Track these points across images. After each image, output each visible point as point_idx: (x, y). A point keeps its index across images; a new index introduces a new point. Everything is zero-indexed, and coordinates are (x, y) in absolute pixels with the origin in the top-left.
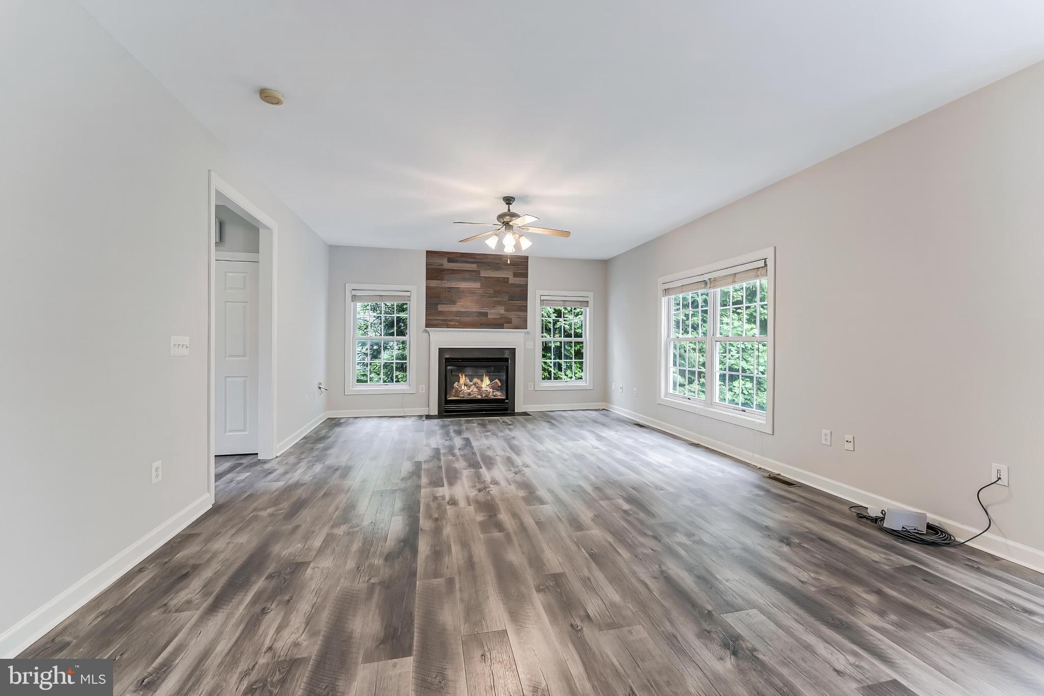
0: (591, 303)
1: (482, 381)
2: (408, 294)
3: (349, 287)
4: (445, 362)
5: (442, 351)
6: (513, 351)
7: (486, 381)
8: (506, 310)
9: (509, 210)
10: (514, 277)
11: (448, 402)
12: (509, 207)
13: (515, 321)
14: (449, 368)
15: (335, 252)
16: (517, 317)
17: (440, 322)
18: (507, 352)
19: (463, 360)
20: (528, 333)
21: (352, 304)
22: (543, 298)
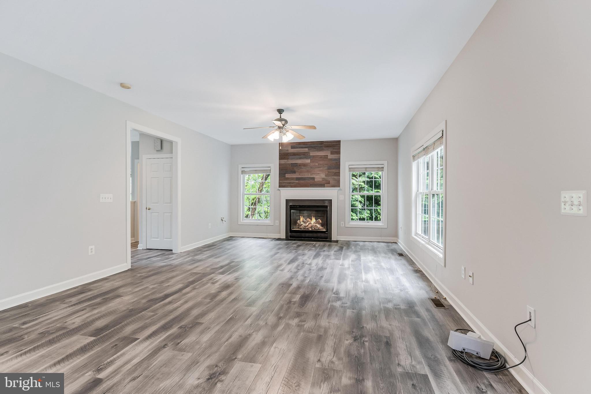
0: (385, 169)
1: (311, 220)
2: (269, 168)
3: (240, 166)
4: (290, 207)
5: (287, 201)
6: (330, 201)
7: (314, 220)
8: (326, 176)
9: (280, 117)
10: (331, 154)
11: (291, 231)
12: (280, 115)
13: (332, 182)
14: (292, 211)
15: (234, 148)
16: (333, 180)
17: (286, 184)
18: (327, 202)
19: (300, 206)
20: (340, 190)
21: (242, 175)
22: (350, 167)
